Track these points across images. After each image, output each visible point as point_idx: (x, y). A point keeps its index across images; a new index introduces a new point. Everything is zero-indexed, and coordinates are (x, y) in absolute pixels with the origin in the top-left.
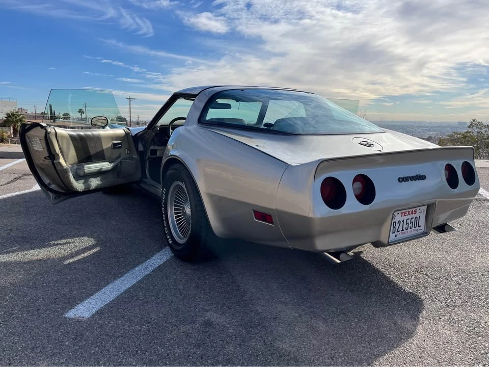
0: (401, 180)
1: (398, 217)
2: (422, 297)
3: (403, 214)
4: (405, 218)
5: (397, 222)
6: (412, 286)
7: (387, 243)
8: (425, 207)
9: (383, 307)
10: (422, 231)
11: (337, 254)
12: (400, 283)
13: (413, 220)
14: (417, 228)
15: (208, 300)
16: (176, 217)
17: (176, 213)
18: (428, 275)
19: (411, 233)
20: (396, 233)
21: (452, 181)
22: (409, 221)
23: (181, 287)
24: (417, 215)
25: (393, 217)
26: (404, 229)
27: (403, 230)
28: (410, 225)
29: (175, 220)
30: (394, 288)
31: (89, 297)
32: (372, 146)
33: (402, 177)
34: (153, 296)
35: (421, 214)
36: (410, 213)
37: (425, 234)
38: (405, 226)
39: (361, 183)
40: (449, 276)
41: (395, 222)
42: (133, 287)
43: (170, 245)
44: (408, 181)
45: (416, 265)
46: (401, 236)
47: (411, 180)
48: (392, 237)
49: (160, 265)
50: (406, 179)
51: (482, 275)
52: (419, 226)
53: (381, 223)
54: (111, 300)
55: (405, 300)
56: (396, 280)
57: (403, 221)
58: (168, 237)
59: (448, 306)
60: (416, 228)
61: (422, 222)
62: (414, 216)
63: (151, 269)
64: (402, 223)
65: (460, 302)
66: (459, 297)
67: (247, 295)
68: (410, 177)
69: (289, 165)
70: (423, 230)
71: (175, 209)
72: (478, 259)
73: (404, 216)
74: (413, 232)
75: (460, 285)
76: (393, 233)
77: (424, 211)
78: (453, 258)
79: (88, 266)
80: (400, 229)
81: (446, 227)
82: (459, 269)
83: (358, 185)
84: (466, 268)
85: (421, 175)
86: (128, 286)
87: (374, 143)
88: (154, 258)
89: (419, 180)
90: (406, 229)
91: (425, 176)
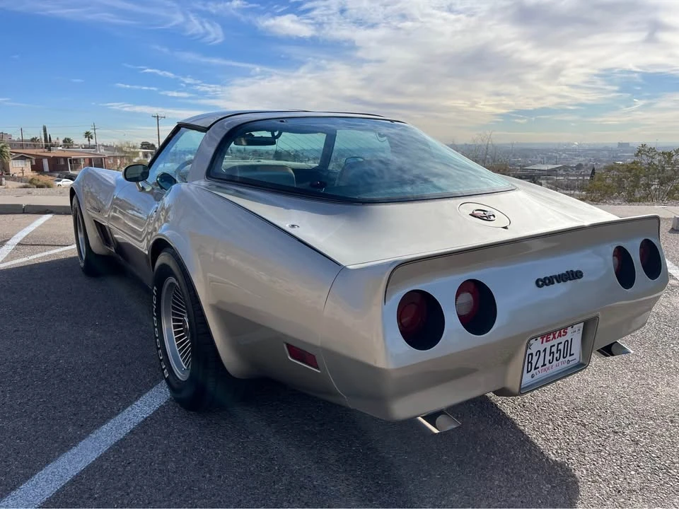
0: (540, 283)
1: (537, 346)
2: (578, 473)
3: (545, 339)
4: (548, 345)
5: (534, 354)
6: (561, 449)
7: (517, 390)
8: (582, 324)
9: (513, 499)
10: (576, 361)
11: (431, 418)
12: (539, 442)
13: (561, 347)
14: (568, 358)
15: (214, 495)
16: (177, 333)
17: (175, 327)
18: (584, 425)
19: (558, 368)
20: (533, 372)
21: (625, 274)
22: (554, 349)
23: (171, 466)
24: (568, 337)
25: (528, 346)
26: (547, 362)
27: (544, 365)
28: (556, 355)
29: (174, 337)
30: (530, 454)
31: (8, 494)
32: (492, 217)
33: (542, 278)
34: (120, 489)
35: (575, 335)
36: (556, 336)
37: (581, 366)
38: (548, 358)
39: (472, 294)
40: (619, 425)
41: (532, 354)
42: (88, 469)
43: (167, 380)
44: (553, 283)
45: (566, 405)
46: (540, 374)
47: (558, 282)
48: (527, 379)
49: (146, 419)
50: (550, 282)
51: (672, 421)
52: (570, 355)
53: (507, 362)
54: (45, 499)
55: (549, 482)
56: (533, 436)
57: (545, 350)
58: (164, 367)
59: (619, 491)
60: (566, 359)
61: (576, 348)
62: (563, 339)
63: (128, 427)
64: (542, 354)
65: (639, 481)
66: (636, 471)
67: (283, 479)
68: (555, 277)
69: (345, 267)
70: (578, 359)
71: (175, 320)
72: (662, 389)
73: (547, 341)
74: (561, 365)
75: (637, 444)
76: (528, 372)
77: (579, 330)
78: (624, 388)
79: (24, 425)
80: (540, 364)
81: (613, 347)
82: (635, 410)
83: (467, 298)
84: (644, 408)
85: (575, 270)
86: (81, 467)
87: (496, 213)
88: (138, 403)
89: (570, 280)
90: (550, 363)
91: (580, 272)
